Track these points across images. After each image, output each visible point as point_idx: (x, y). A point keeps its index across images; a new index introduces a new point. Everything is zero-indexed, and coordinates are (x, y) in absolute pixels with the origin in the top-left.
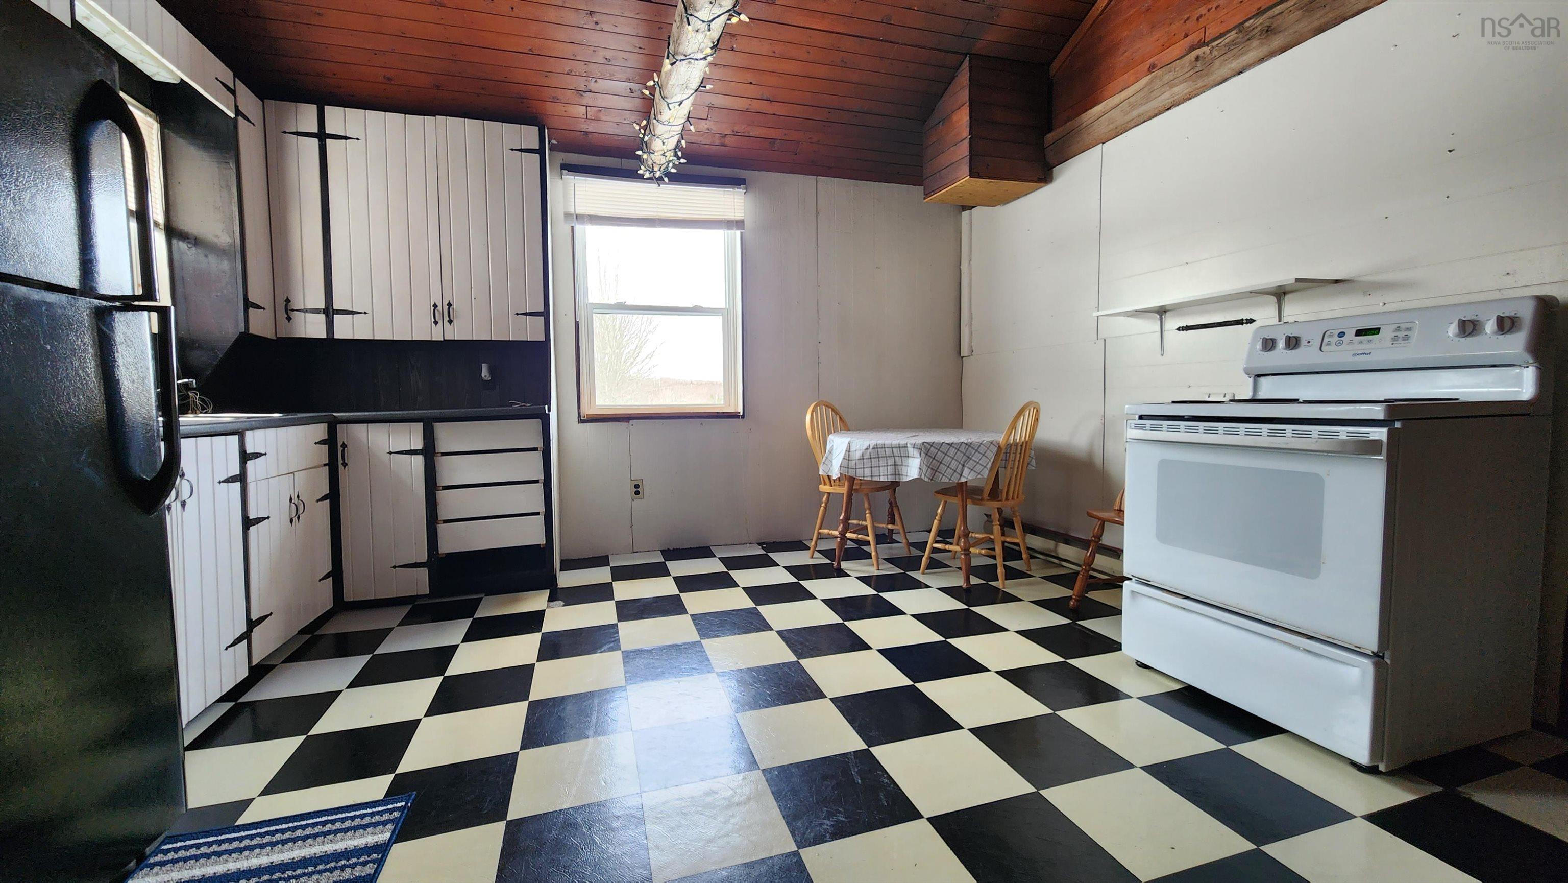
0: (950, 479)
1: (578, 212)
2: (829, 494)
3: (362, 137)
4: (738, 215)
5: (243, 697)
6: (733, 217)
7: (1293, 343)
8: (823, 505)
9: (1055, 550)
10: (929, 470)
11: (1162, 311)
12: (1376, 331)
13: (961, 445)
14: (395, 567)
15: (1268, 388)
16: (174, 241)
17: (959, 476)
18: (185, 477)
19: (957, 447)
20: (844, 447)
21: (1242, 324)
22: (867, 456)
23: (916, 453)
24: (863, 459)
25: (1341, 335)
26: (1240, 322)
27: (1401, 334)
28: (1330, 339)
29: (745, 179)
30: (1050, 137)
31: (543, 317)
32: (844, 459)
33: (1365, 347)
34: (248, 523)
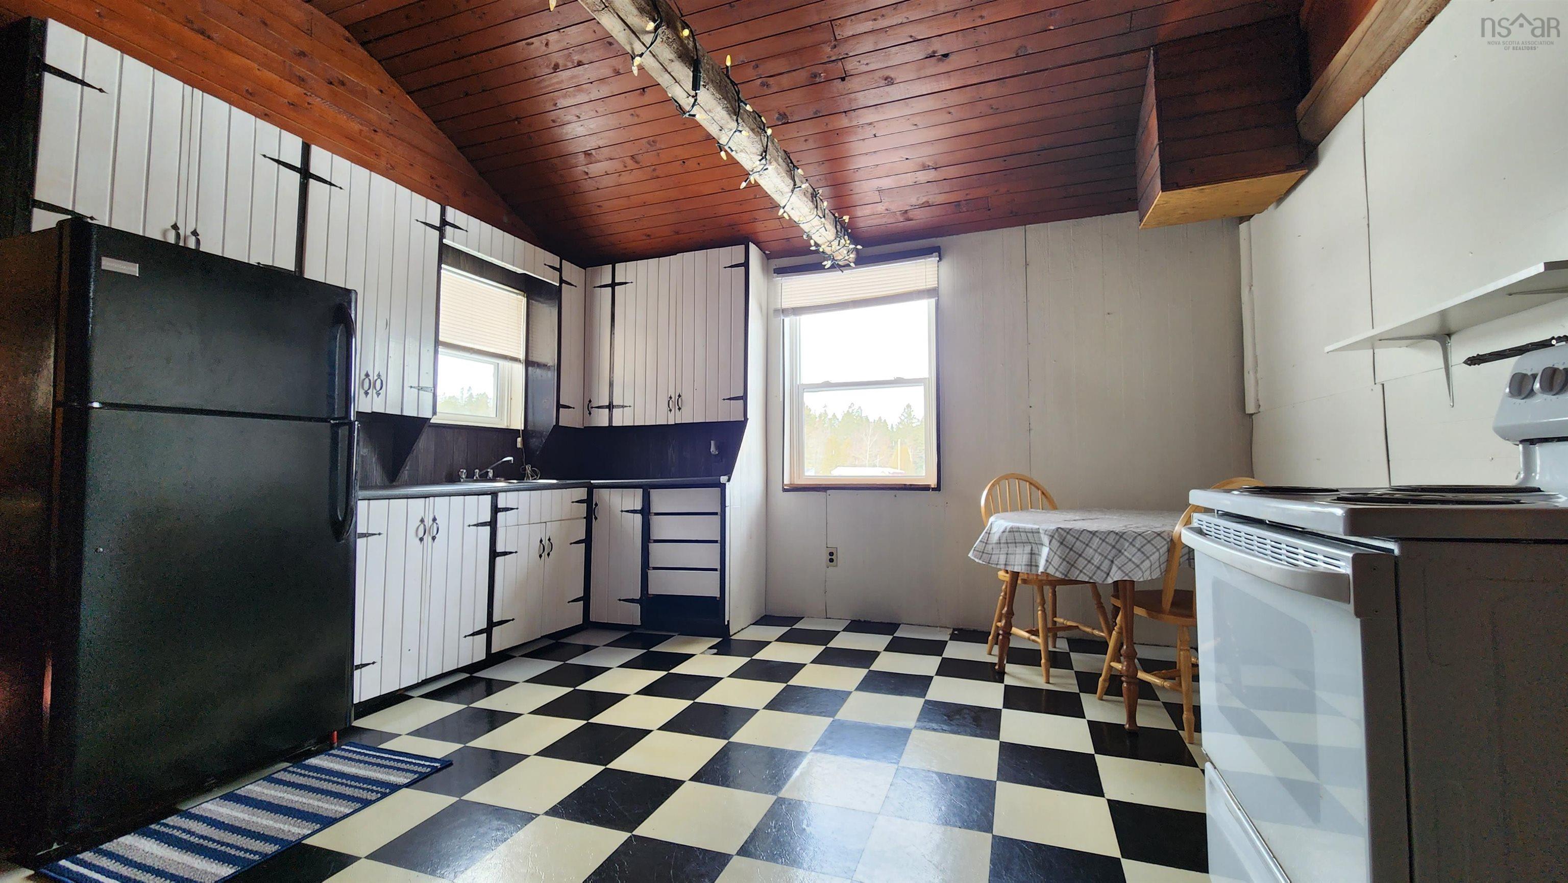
0: (1091, 578)
1: (784, 307)
3: (634, 282)
4: (931, 283)
5: (481, 672)
6: (925, 287)
10: (1065, 563)
13: (1109, 534)
14: (620, 600)
16: (530, 369)
17: (1105, 575)
18: (437, 522)
19: (1102, 535)
22: (1003, 541)
24: (1000, 543)
29: (939, 247)
30: (1302, 107)
31: (742, 401)
34: (494, 554)
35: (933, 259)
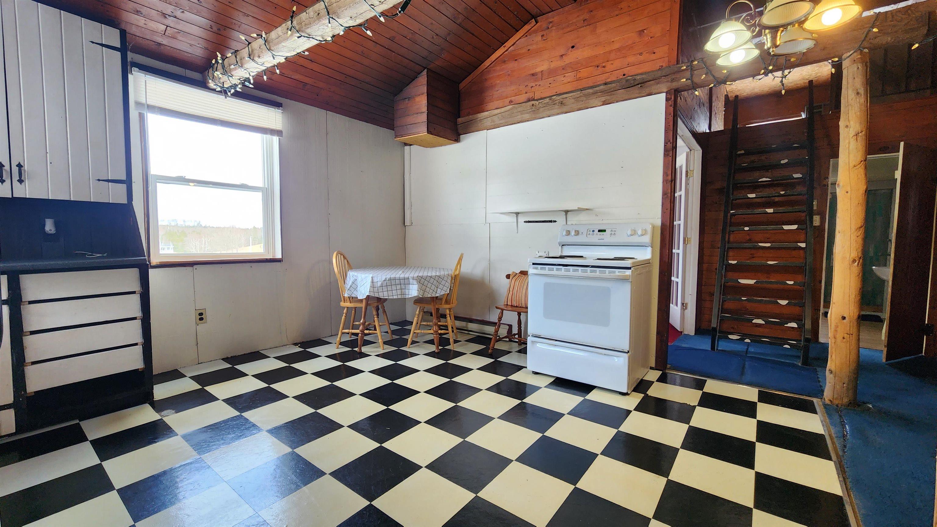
0: (430, 295)
1: (149, 103)
2: (348, 307)
4: (278, 127)
6: (275, 128)
7: (577, 233)
8: (344, 315)
9: (467, 327)
10: (422, 291)
11: (517, 214)
12: (605, 231)
13: (436, 276)
15: (568, 251)
19: (434, 278)
20: (370, 280)
21: (552, 222)
22: (385, 284)
23: (415, 282)
24: (382, 286)
25: (593, 231)
26: (551, 221)
27: (613, 233)
28: (590, 232)
29: (281, 103)
30: (460, 120)
32: (371, 287)
33: (601, 237)
35: (280, 111)
